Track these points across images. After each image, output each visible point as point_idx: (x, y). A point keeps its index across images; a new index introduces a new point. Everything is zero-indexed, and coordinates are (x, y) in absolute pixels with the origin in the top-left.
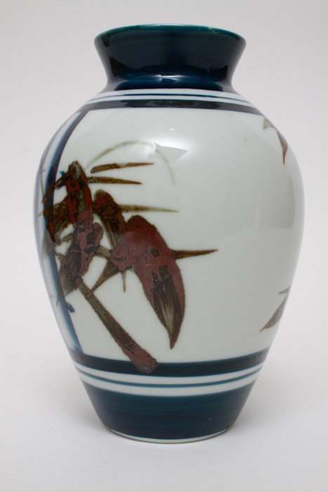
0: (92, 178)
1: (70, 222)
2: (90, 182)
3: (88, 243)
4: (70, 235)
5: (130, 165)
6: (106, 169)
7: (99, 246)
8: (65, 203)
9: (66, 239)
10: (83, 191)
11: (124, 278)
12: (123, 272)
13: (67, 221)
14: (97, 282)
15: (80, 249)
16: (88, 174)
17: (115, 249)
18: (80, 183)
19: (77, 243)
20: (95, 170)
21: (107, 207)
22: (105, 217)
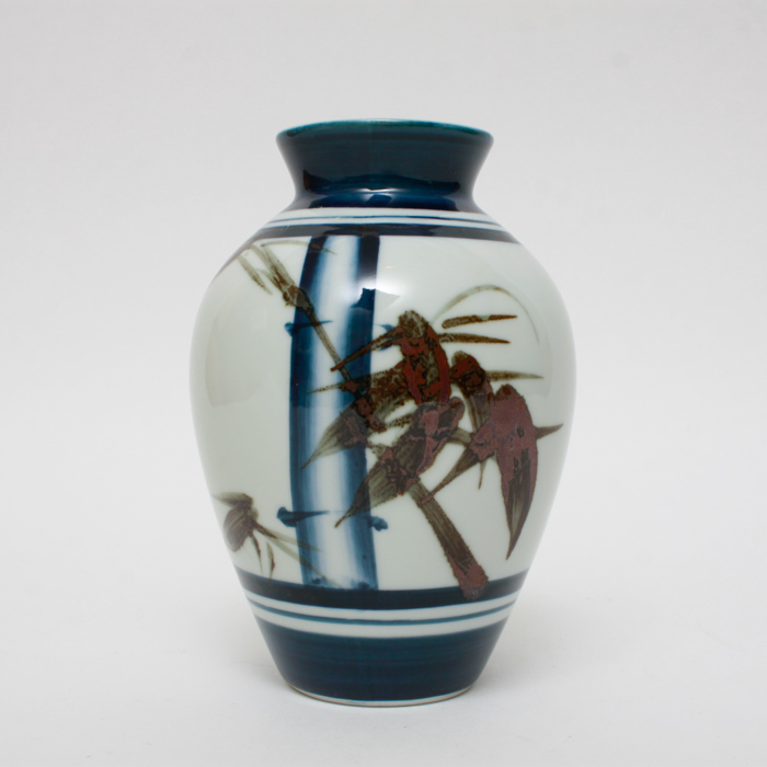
0: (445, 335)
1: (410, 396)
2: (443, 341)
3: (440, 426)
4: (408, 416)
5: (493, 318)
6: (465, 323)
7: (457, 429)
8: (399, 370)
9: (399, 423)
10: (434, 353)
11: (482, 470)
12: (482, 462)
13: (403, 397)
14: (444, 480)
15: (425, 436)
16: (438, 328)
17: (478, 431)
18: (427, 342)
19: (420, 427)
20: (448, 323)
21: (470, 375)
22: (469, 389)
